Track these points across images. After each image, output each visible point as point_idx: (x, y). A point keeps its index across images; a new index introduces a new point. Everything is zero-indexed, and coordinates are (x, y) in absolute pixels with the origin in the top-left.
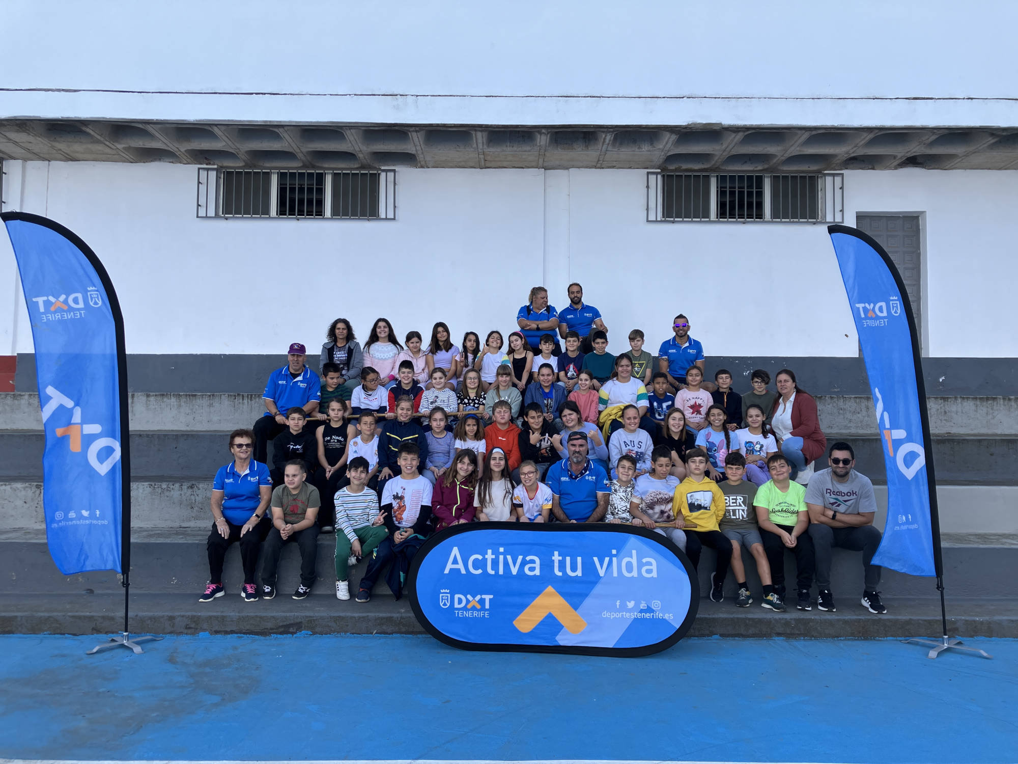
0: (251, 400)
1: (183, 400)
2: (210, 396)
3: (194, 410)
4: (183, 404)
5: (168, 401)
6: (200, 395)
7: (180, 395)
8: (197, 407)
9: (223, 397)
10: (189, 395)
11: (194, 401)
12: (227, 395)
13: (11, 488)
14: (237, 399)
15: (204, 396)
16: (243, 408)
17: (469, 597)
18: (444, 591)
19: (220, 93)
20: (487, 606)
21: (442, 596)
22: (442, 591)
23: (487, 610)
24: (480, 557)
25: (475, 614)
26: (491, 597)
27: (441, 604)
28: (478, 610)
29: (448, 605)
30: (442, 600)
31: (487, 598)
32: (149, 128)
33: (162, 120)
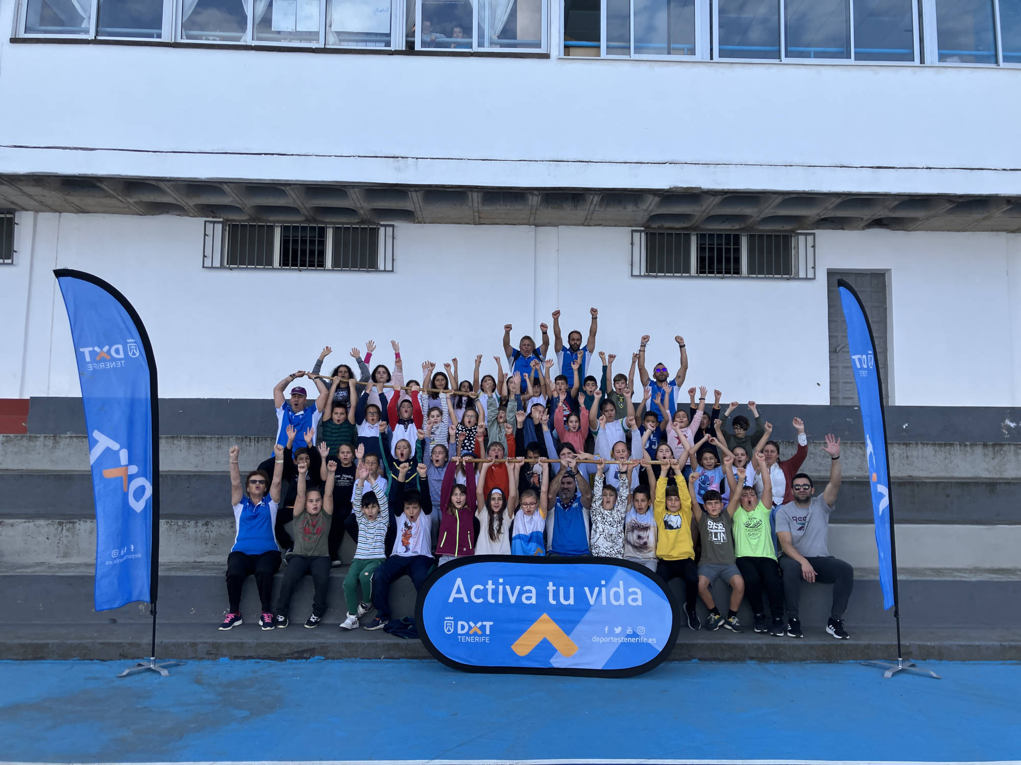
0: (258, 442)
1: (193, 442)
2: (218, 438)
3: (203, 452)
4: (192, 446)
5: (178, 443)
6: (209, 438)
7: (189, 437)
8: (206, 449)
9: (231, 440)
10: (199, 438)
11: (203, 444)
12: (234, 438)
13: (34, 525)
14: (244, 441)
15: (213, 439)
16: (250, 450)
17: (471, 624)
18: (448, 618)
19: (230, 153)
20: (488, 632)
21: (446, 623)
22: (446, 618)
23: (488, 635)
24: (481, 587)
25: (477, 639)
26: (492, 623)
27: (446, 631)
28: (479, 636)
29: (452, 631)
30: (447, 626)
31: (488, 624)
32: (162, 185)
33: (174, 178)
